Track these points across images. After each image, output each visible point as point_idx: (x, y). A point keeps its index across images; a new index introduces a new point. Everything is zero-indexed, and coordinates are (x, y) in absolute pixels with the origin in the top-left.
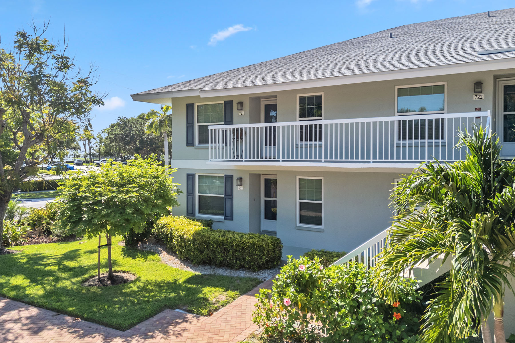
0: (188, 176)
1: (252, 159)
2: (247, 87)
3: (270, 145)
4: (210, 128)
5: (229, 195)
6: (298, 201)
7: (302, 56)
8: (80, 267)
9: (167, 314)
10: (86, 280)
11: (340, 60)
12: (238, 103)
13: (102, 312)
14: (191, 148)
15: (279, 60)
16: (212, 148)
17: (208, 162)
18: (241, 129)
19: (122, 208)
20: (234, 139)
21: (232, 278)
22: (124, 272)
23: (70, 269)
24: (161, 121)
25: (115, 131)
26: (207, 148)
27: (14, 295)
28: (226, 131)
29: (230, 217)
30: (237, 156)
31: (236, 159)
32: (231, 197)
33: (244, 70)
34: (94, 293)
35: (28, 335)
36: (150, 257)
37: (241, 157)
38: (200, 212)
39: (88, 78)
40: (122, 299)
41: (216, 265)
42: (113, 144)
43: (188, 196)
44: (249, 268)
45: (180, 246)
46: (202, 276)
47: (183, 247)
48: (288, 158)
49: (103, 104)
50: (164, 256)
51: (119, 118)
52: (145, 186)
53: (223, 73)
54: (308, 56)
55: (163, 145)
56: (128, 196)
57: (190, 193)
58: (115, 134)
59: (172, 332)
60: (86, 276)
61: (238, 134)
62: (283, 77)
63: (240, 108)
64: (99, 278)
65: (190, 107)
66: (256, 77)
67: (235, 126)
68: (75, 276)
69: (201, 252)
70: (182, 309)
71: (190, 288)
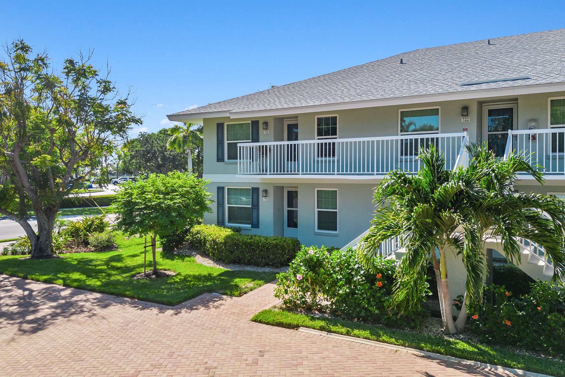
0: (219, 188)
1: (275, 173)
2: (271, 110)
3: (291, 160)
4: (239, 145)
5: (256, 205)
6: (316, 210)
7: (322, 79)
8: (126, 267)
9: (207, 296)
10: (134, 276)
11: (353, 86)
12: (264, 123)
13: (154, 294)
14: (221, 163)
15: (300, 82)
16: (240, 164)
17: (237, 176)
18: (266, 146)
19: (167, 212)
20: (260, 155)
21: (258, 272)
22: (165, 270)
23: (118, 268)
24: (184, 137)
25: (136, 147)
26: (236, 163)
27: (78, 285)
28: (253, 148)
29: (256, 225)
30: (263, 170)
31: (261, 173)
32: (257, 207)
33: (269, 93)
34: (143, 283)
35: (99, 308)
36: (187, 259)
37: (266, 171)
38: (229, 222)
39: (127, 99)
40: (169, 286)
41: (244, 264)
42: (133, 161)
43: (218, 207)
44: (273, 265)
45: (213, 248)
46: (233, 272)
47: (215, 249)
48: (306, 171)
49: (141, 124)
50: (199, 259)
51: (140, 134)
52: (185, 194)
53: (250, 95)
54: (327, 81)
55: (186, 163)
56: (172, 202)
57: (220, 204)
58: (136, 151)
59: (212, 306)
60: (133, 273)
61: (264, 151)
62: (303, 101)
63: (265, 128)
64: (145, 274)
65: (220, 126)
66: (279, 100)
67: (261, 144)
68: (123, 273)
69: (232, 252)
70: (218, 293)
71: (223, 279)
